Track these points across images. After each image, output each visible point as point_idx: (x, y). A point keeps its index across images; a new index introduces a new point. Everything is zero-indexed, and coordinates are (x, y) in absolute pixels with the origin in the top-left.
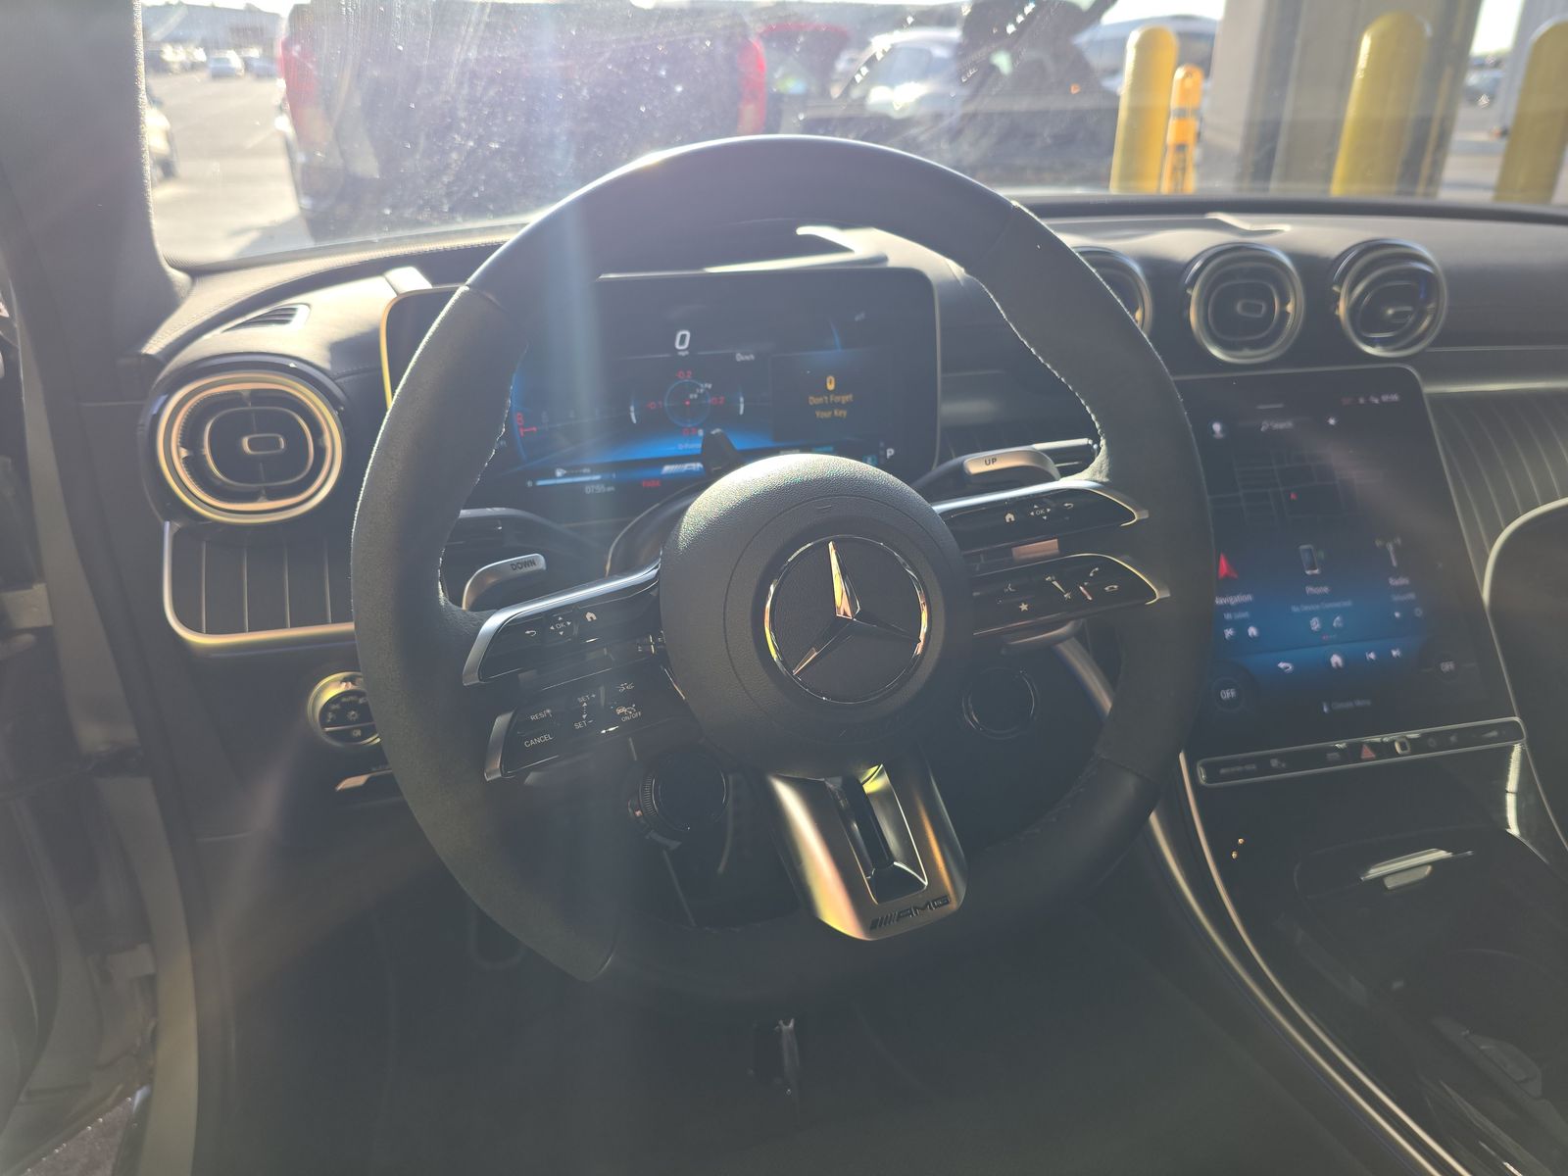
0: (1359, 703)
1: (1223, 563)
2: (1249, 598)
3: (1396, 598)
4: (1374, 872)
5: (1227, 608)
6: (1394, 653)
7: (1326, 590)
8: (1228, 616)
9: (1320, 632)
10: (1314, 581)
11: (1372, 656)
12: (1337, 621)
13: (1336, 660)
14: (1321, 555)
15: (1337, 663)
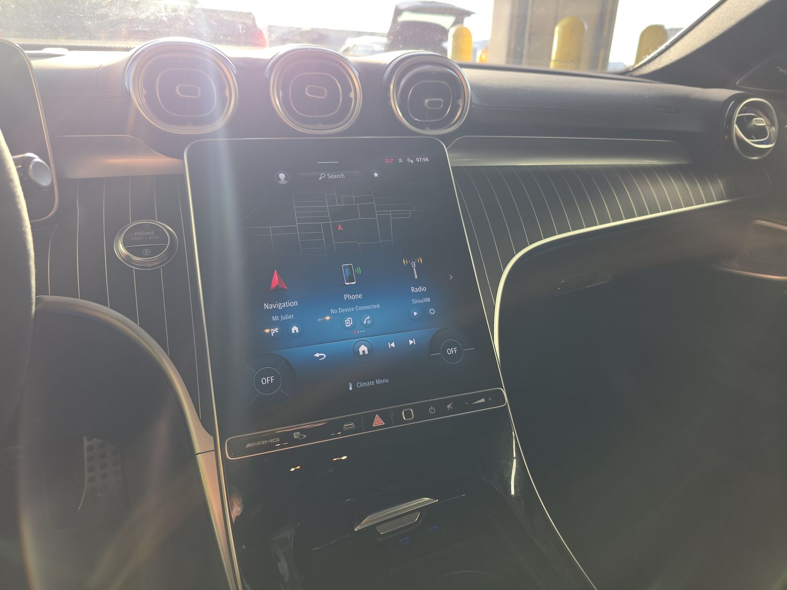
0: (378, 382)
1: (276, 277)
2: (295, 303)
3: (415, 301)
4: (367, 522)
5: (276, 312)
6: (411, 342)
7: (360, 296)
8: (275, 318)
9: (352, 327)
10: (351, 290)
11: (393, 345)
12: (367, 320)
13: (363, 349)
14: (359, 270)
15: (364, 352)
